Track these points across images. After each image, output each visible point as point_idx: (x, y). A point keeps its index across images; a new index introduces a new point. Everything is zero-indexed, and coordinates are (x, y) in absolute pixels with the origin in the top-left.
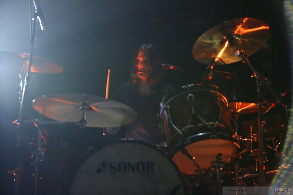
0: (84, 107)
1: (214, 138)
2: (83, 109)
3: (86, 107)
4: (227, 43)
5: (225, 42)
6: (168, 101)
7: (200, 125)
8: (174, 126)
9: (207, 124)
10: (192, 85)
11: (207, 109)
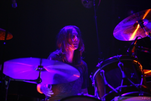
0: (39, 68)
1: (141, 96)
4: (139, 25)
5: (137, 25)
7: (131, 85)
8: (109, 85)
10: (121, 55)
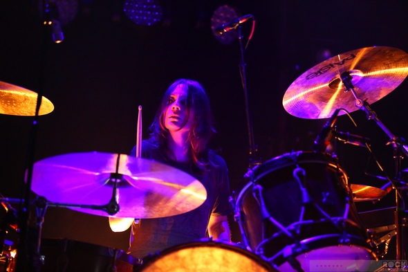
0: (113, 180)
1: (345, 244)
2: (110, 183)
3: (118, 181)
4: (341, 84)
5: (338, 83)
6: (258, 178)
7: (322, 220)
8: (272, 219)
9: (332, 219)
10: (301, 152)
11: (328, 194)
